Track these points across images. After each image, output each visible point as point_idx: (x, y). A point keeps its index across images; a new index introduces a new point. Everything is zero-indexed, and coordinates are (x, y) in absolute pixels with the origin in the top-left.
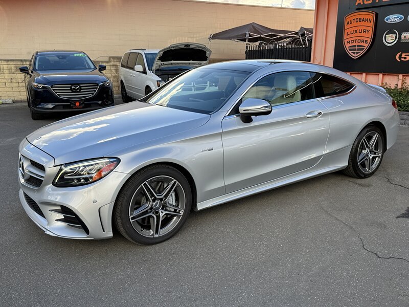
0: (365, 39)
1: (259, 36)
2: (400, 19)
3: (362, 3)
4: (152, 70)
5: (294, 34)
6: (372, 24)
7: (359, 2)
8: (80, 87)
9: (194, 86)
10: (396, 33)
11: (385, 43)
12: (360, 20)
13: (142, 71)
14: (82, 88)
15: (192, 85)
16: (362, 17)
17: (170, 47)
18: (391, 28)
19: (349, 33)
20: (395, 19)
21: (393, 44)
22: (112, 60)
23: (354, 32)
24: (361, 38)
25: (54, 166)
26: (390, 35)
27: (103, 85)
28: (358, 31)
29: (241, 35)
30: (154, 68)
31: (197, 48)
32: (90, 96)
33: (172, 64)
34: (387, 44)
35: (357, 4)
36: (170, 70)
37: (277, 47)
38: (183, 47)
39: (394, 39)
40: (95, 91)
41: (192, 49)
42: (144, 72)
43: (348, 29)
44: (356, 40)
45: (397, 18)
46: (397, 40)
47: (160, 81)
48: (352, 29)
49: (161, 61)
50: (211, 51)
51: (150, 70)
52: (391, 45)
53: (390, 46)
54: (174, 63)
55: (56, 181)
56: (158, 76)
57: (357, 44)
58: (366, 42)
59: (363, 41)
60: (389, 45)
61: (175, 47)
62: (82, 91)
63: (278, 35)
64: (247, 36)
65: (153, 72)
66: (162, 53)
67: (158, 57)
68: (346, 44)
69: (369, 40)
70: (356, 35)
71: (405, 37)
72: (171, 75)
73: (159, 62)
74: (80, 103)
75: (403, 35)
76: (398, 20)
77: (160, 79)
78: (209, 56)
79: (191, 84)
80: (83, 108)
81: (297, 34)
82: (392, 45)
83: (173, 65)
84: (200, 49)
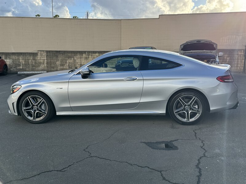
17: (187, 43)
38: (196, 42)
50: (217, 44)
66: (183, 46)
67: (181, 48)
78: (217, 47)
84: (209, 43)
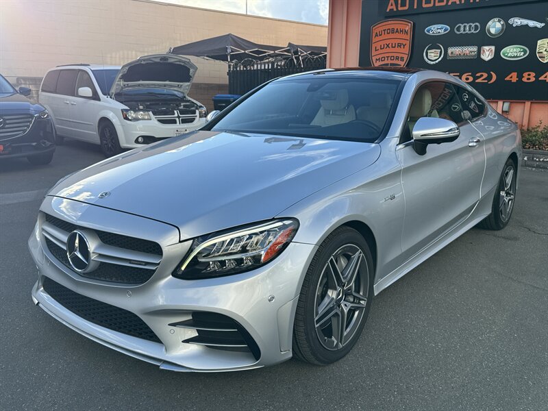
0: (400, 55)
1: (243, 52)
2: (445, 30)
3: (395, 10)
4: (109, 95)
5: (285, 51)
6: (409, 37)
7: (392, 7)
8: (5, 120)
9: (179, 117)
10: (440, 48)
11: (426, 60)
12: (393, 31)
13: (91, 95)
14: (8, 122)
15: (176, 115)
16: (396, 27)
17: (139, 60)
18: (435, 42)
19: (378, 48)
20: (439, 30)
21: (437, 61)
22: (23, 82)
23: (386, 46)
24: (395, 55)
25: (180, 242)
26: (433, 51)
27: (39, 117)
28: (390, 46)
29: (218, 50)
30: (113, 90)
31: (178, 63)
32: (21, 134)
33: (139, 85)
34: (429, 62)
35: (388, 10)
36: (135, 95)
37: (275, 66)
38: (158, 60)
39: (438, 55)
40: (28, 126)
41: (171, 64)
42: (96, 97)
43: (376, 43)
44: (388, 57)
45: (440, 29)
46: (442, 56)
47: (127, 110)
48: (382, 43)
49: (125, 81)
50: (197, 68)
51: (105, 94)
52: (434, 63)
53: (434, 65)
54: (142, 85)
55: (183, 268)
56: (122, 102)
57: (390, 62)
58: (402, 59)
59: (397, 58)
60: (432, 63)
61: (147, 60)
62: (7, 126)
63: (266, 52)
64: (229, 51)
65: (111, 97)
66: (127, 68)
67: (120, 75)
68: (374, 62)
69: (405, 57)
70: (388, 50)
71: (452, 53)
72: (140, 101)
73: (122, 83)
74: (4, 145)
75: (450, 50)
76: (442, 32)
77: (127, 108)
78: (194, 75)
79: (174, 114)
80: (9, 154)
81: (288, 51)
82: (436, 64)
83: (141, 88)
84: (182, 64)
